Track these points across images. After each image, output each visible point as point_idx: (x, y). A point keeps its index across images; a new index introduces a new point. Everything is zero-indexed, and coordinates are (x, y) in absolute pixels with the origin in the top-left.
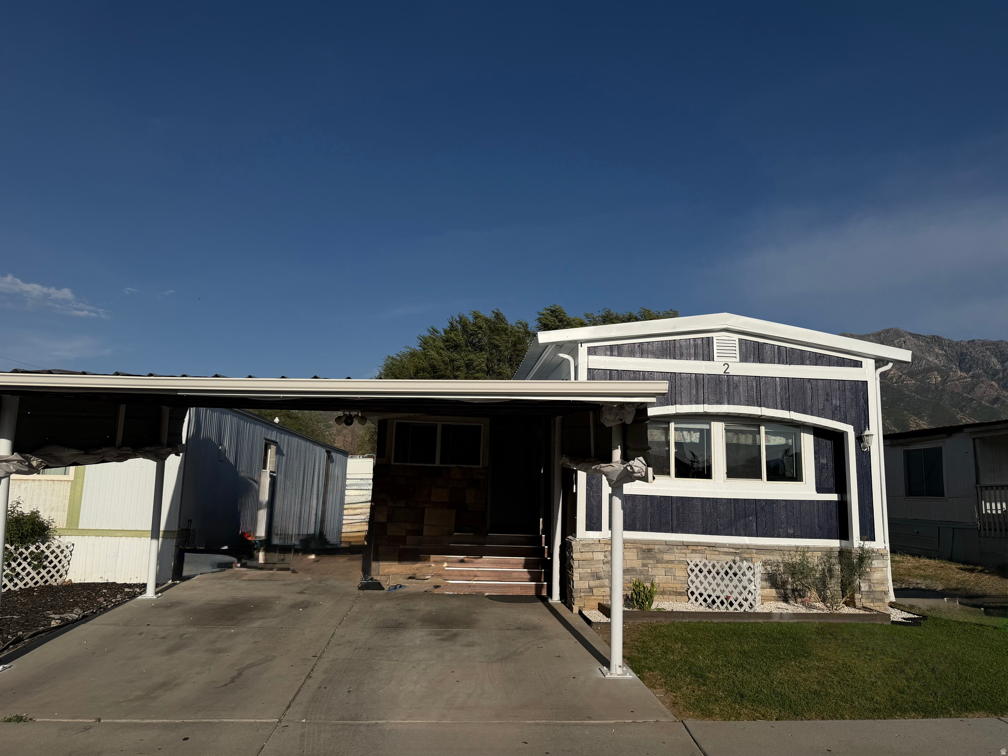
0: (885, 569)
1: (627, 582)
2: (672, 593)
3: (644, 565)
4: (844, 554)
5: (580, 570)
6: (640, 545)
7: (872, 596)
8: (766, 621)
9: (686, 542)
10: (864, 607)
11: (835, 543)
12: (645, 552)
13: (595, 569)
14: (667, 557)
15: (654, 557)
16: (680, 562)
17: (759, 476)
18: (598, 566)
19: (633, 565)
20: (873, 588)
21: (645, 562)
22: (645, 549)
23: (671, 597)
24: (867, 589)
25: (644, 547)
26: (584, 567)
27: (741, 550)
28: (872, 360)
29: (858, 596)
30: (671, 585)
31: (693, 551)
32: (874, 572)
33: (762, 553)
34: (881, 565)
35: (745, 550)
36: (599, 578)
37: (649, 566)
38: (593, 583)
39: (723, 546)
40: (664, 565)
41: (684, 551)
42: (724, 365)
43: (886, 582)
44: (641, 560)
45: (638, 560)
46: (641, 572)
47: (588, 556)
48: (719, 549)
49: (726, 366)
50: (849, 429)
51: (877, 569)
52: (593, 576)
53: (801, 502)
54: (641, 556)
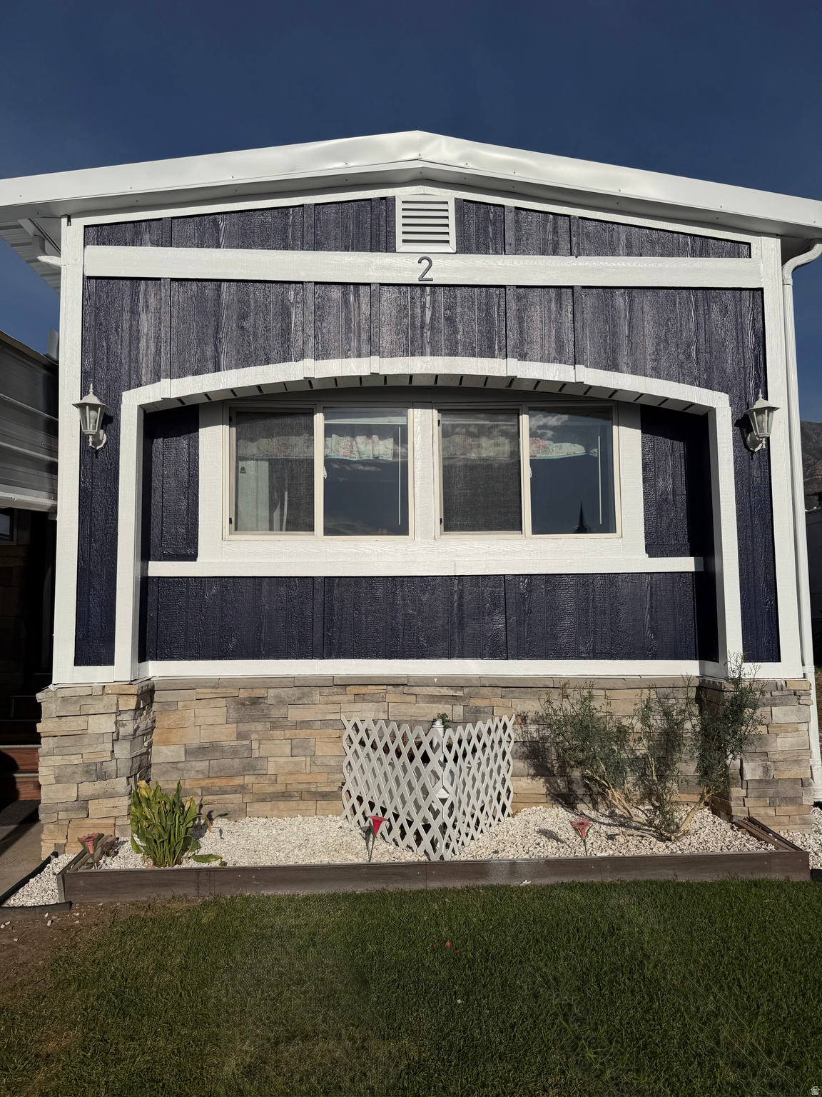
0: (804, 727)
1: (201, 776)
2: (305, 795)
3: (241, 736)
4: (706, 693)
5: (58, 760)
6: (232, 690)
7: (771, 792)
8: (471, 883)
9: (341, 678)
10: (752, 820)
11: (690, 668)
12: (244, 704)
13: (93, 756)
14: (295, 714)
15: (267, 716)
16: (326, 723)
17: (517, 526)
18: (100, 748)
19: (216, 737)
20: (772, 772)
21: (244, 727)
22: (245, 699)
23: (303, 805)
24: (758, 775)
25: (243, 694)
26: (66, 751)
27: (466, 690)
28: (774, 240)
29: (738, 792)
30: (302, 778)
31: (357, 698)
32: (777, 735)
33: (517, 695)
34: (794, 719)
35: (477, 690)
36: (103, 776)
37: (254, 736)
38: (88, 788)
39: (425, 682)
40: (289, 733)
41: (336, 698)
42: (420, 262)
43: (806, 757)
44: (235, 725)
45: (229, 725)
46: (235, 752)
47: (74, 724)
48: (417, 690)
49: (425, 263)
50: (720, 404)
51: (783, 727)
52: (87, 772)
53: (611, 578)
54: (236, 715)
